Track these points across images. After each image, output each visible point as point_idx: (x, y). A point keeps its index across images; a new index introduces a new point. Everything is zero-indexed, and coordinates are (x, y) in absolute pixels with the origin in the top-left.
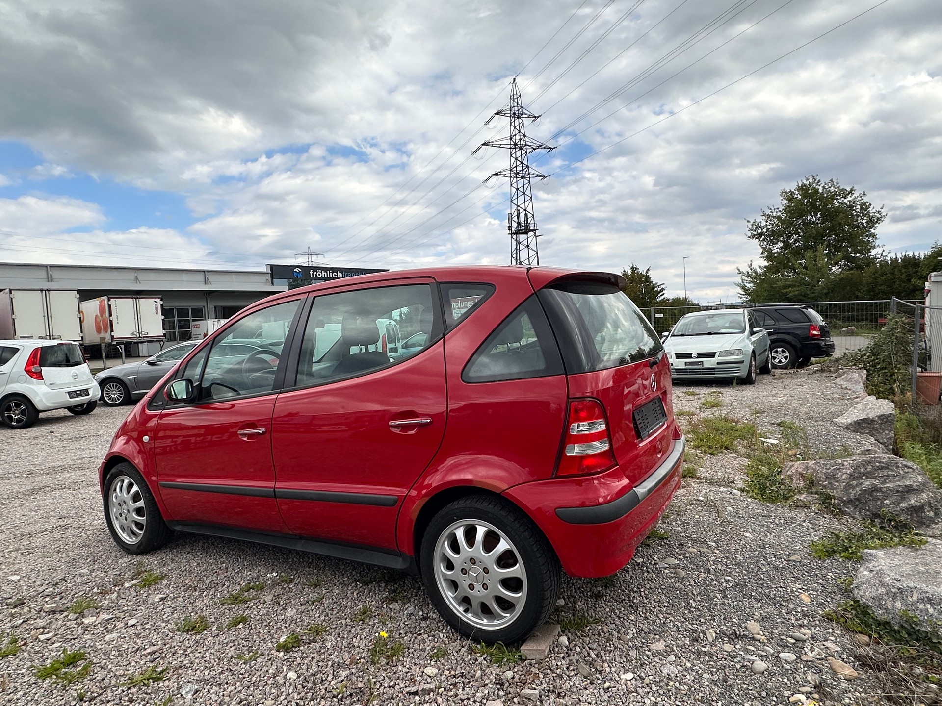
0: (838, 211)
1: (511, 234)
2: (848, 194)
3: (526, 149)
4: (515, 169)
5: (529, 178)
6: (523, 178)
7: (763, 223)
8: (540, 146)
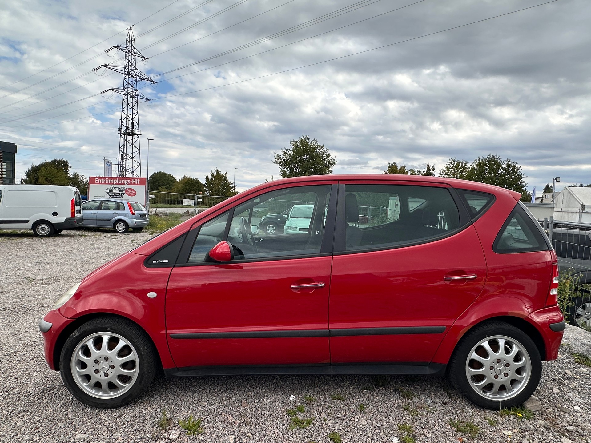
0: (317, 156)
1: (121, 134)
2: (321, 148)
3: (136, 78)
4: (127, 89)
5: (137, 98)
6: (132, 97)
7: (282, 156)
8: (147, 78)
